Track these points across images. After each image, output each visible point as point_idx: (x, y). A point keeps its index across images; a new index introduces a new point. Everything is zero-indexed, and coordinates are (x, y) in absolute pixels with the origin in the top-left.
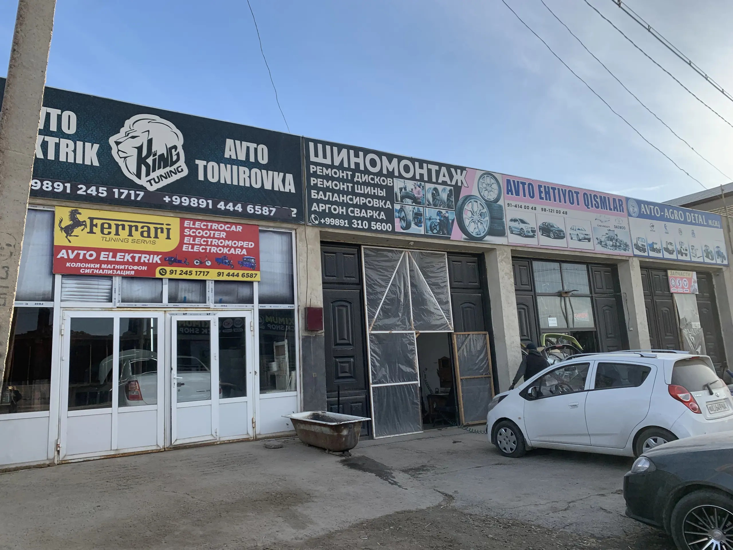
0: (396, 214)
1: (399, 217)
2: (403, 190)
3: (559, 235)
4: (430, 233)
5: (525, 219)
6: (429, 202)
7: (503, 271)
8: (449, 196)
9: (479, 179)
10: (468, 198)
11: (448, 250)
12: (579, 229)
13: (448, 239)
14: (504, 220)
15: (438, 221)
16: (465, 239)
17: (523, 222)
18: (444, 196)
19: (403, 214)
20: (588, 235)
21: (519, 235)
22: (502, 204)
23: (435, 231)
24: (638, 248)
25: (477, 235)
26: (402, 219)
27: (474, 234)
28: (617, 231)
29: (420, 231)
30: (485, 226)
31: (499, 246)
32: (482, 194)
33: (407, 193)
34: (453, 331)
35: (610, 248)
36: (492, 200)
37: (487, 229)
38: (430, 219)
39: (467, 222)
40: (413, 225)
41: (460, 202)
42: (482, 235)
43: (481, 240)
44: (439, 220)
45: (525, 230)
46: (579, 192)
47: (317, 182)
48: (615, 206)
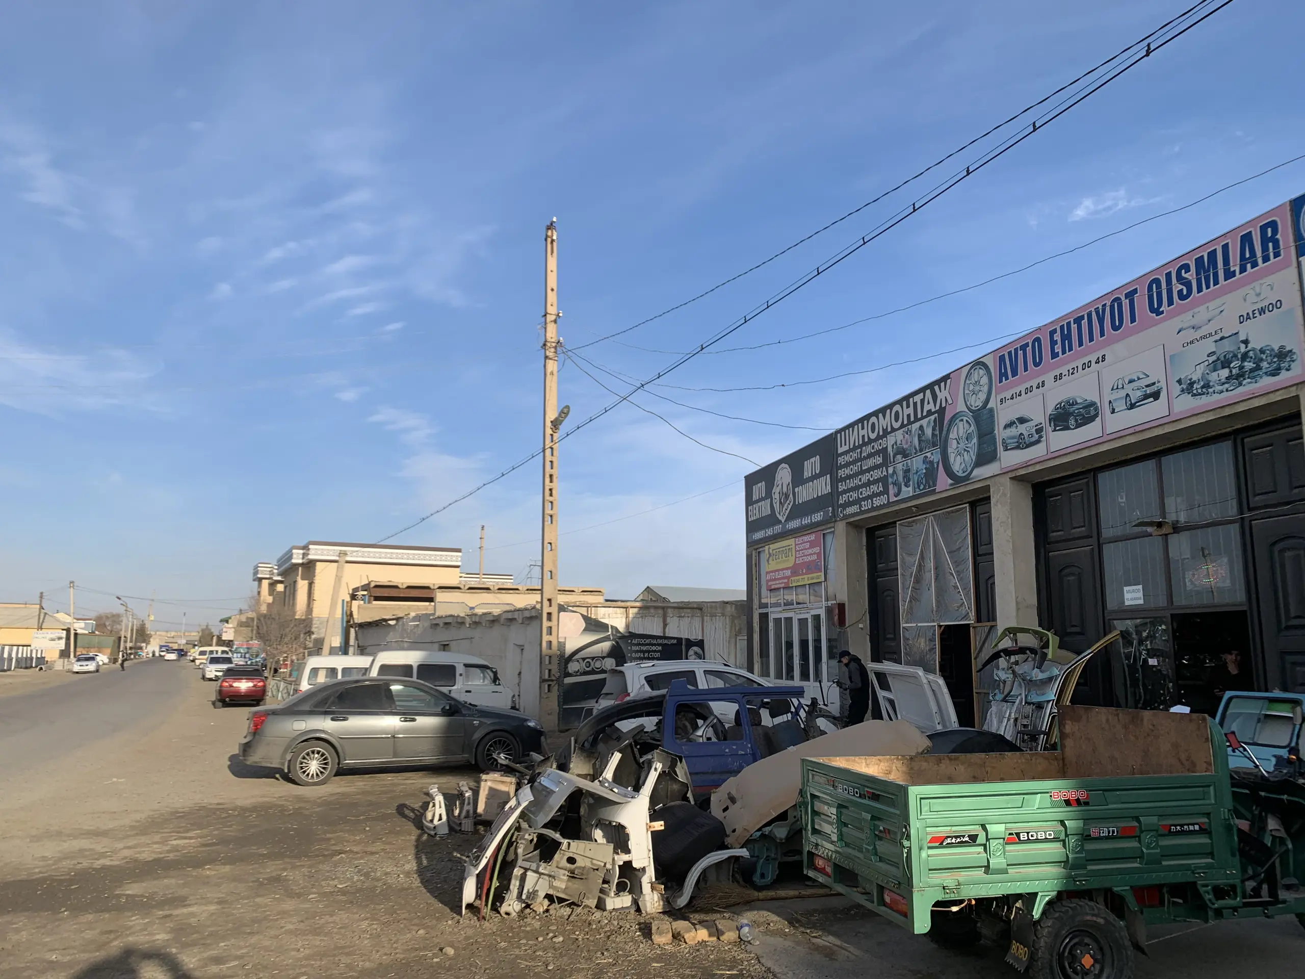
0: (890, 480)
1: (892, 483)
2: (895, 446)
3: (1087, 416)
4: (918, 492)
6: (916, 449)
8: (934, 429)
9: (965, 382)
10: (954, 418)
13: (933, 492)
14: (996, 432)
15: (924, 471)
16: (951, 485)
17: (1022, 420)
18: (929, 432)
19: (895, 478)
20: (1154, 384)
22: (994, 405)
23: (922, 487)
25: (964, 472)
26: (894, 484)
27: (960, 474)
28: (1248, 329)
29: (909, 492)
30: (972, 453)
31: (993, 479)
32: (968, 404)
33: (898, 448)
34: (971, 621)
35: (1219, 388)
36: (981, 405)
37: (974, 458)
38: (917, 473)
39: (952, 458)
40: (904, 488)
41: (944, 432)
42: (969, 469)
43: (968, 480)
44: (926, 468)
45: (1026, 434)
46: (1136, 289)
47: (842, 473)
48: (1248, 255)
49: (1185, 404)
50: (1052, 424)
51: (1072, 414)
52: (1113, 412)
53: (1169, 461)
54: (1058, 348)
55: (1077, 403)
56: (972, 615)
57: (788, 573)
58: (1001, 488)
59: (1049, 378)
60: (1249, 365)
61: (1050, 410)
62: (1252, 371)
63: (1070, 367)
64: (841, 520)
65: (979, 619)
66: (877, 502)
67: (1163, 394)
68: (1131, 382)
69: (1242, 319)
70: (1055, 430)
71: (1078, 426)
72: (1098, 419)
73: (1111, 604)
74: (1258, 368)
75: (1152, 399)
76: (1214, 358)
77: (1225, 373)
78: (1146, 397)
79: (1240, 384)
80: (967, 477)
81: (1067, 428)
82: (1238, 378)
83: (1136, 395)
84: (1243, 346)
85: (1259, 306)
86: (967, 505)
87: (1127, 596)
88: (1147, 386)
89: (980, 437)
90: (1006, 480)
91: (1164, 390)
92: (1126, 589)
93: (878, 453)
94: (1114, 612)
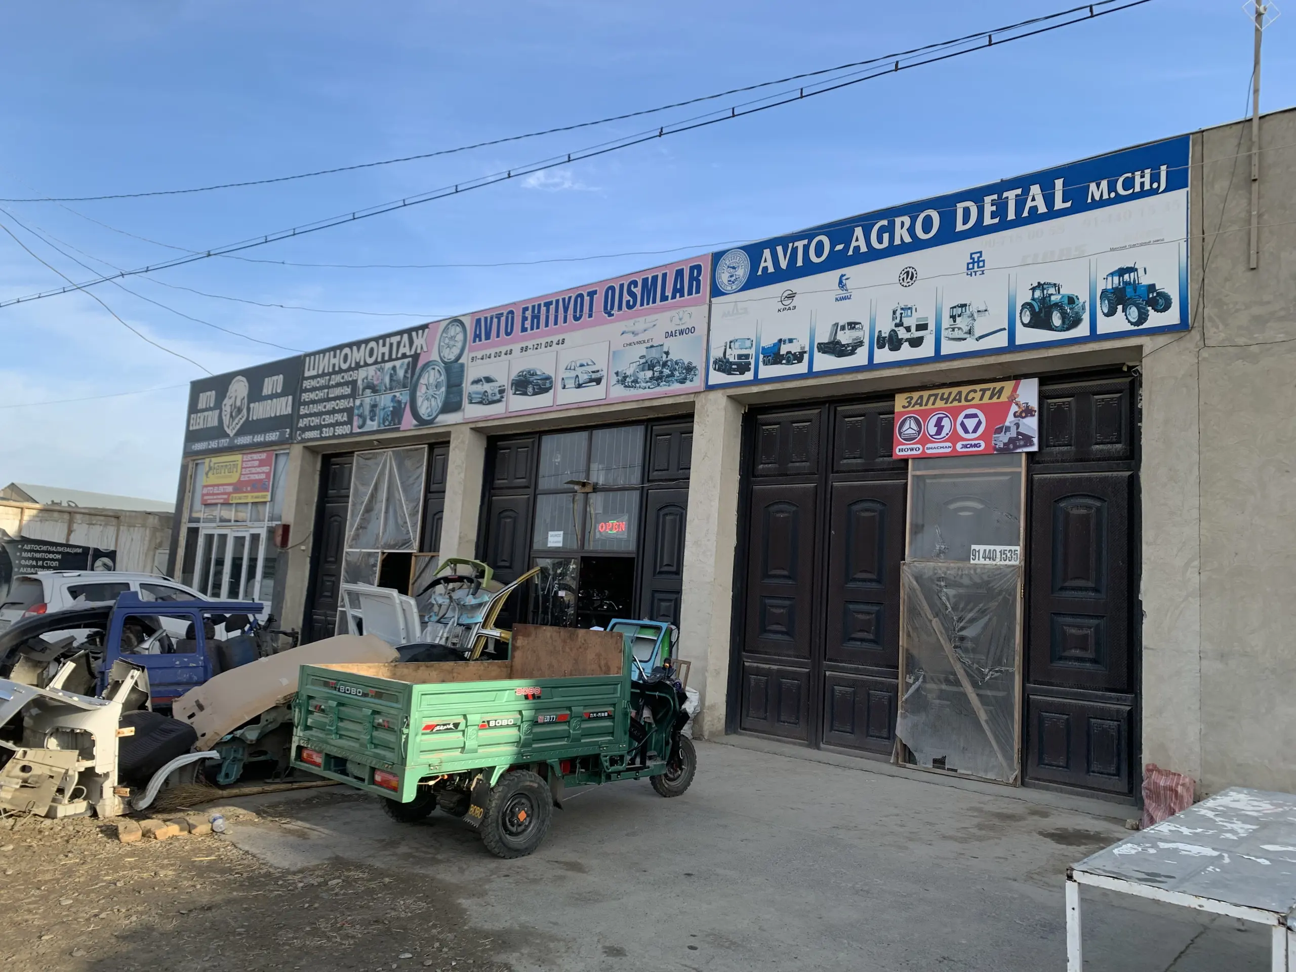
0: (356, 412)
1: (358, 415)
2: (365, 381)
3: (543, 386)
4: (382, 428)
5: (493, 376)
6: (386, 387)
8: (406, 372)
9: (442, 334)
10: (427, 365)
11: (428, 442)
13: (397, 430)
14: (463, 385)
15: (391, 409)
16: (416, 426)
17: (488, 380)
18: (401, 373)
19: (361, 410)
20: (598, 371)
21: (480, 403)
22: (465, 362)
23: (387, 423)
24: (724, 366)
25: (429, 416)
26: (360, 416)
27: (425, 417)
28: (669, 344)
29: (373, 426)
30: (439, 401)
31: (455, 427)
32: (442, 355)
33: (368, 383)
34: (415, 551)
36: (454, 359)
37: (440, 406)
38: (384, 409)
39: (419, 401)
40: (369, 422)
41: (416, 377)
42: (434, 415)
44: (393, 407)
45: (490, 392)
46: (596, 291)
47: (305, 397)
48: (678, 287)
49: (619, 392)
50: (514, 388)
51: (531, 383)
52: (564, 388)
53: (599, 434)
54: (528, 324)
55: (536, 375)
56: (416, 545)
57: (230, 489)
58: (462, 436)
59: (516, 348)
60: (667, 372)
61: (514, 375)
62: (668, 376)
63: (535, 342)
64: (299, 443)
65: (421, 549)
66: (340, 430)
67: (604, 381)
68: (582, 365)
69: (669, 335)
70: (515, 394)
71: (535, 394)
72: (552, 391)
73: (536, 546)
74: (672, 375)
75: (594, 383)
76: (643, 361)
77: (649, 374)
78: (591, 380)
79: (659, 385)
80: (431, 422)
81: (525, 394)
82: (658, 379)
83: (583, 378)
84: (664, 356)
85: (680, 328)
86: (426, 446)
87: (550, 539)
88: (593, 372)
89: (449, 387)
90: (466, 429)
91: (605, 378)
92: (550, 533)
93: (346, 384)
94: (538, 551)
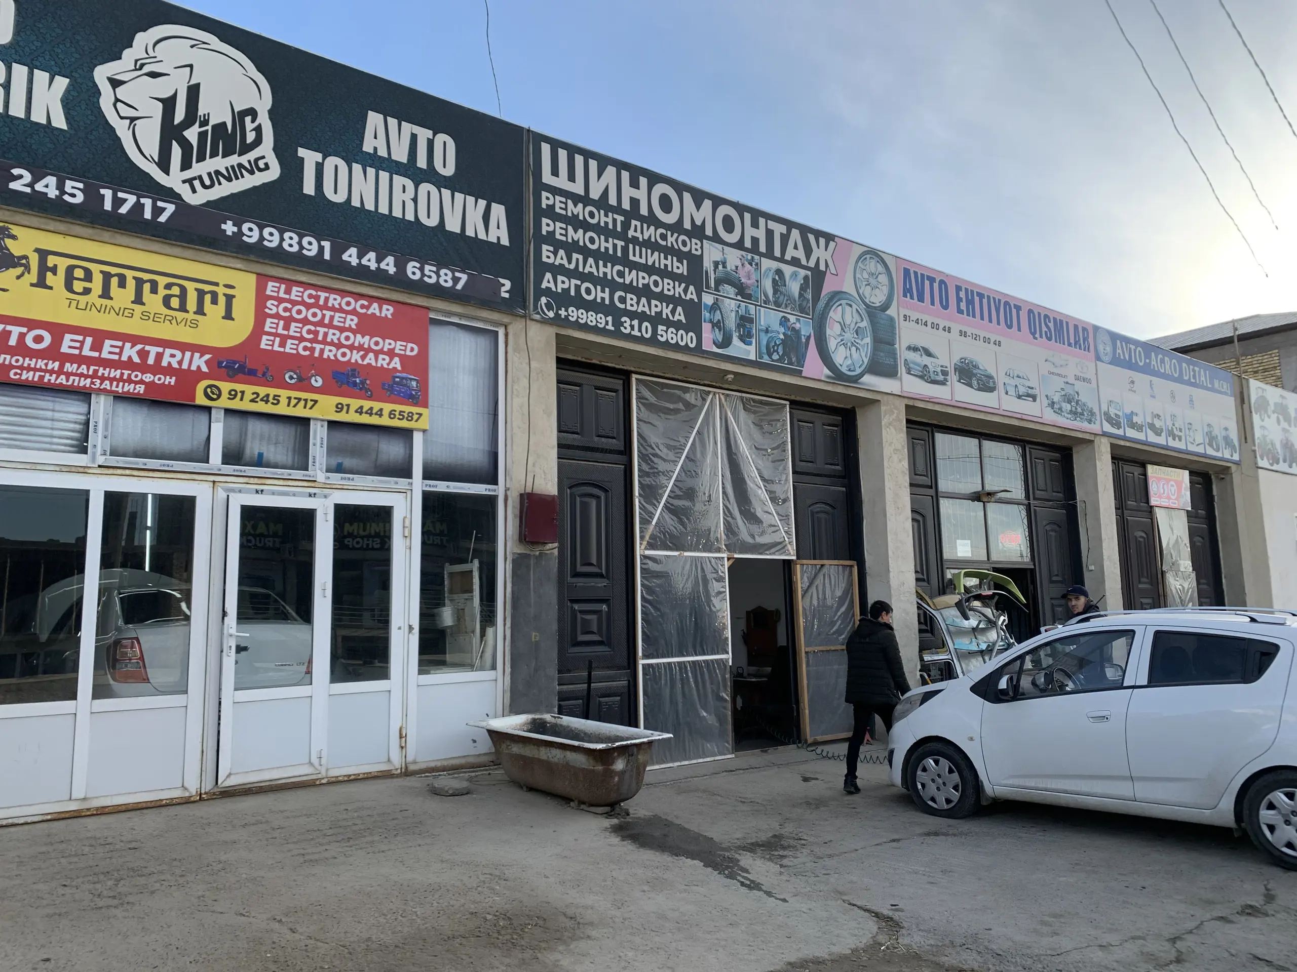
0: (706, 314)
1: (711, 321)
2: (720, 267)
3: (987, 385)
4: (766, 359)
5: (932, 350)
6: (766, 295)
7: (890, 444)
9: (857, 262)
10: (836, 296)
11: (793, 398)
12: (1018, 377)
14: (897, 346)
15: (782, 336)
16: (829, 377)
17: (928, 354)
18: (794, 287)
19: (718, 316)
20: (1032, 388)
21: (921, 377)
22: (895, 315)
23: (775, 357)
24: (1109, 419)
25: (849, 370)
26: (716, 325)
27: (844, 369)
28: (1079, 386)
29: (749, 352)
30: (863, 355)
31: (886, 397)
32: (861, 292)
33: (727, 273)
34: (794, 558)
35: (1066, 415)
36: (878, 304)
37: (866, 361)
38: (767, 331)
39: (832, 344)
40: (736, 341)
41: (821, 304)
42: (858, 371)
43: (856, 382)
44: (784, 334)
45: (931, 369)
46: (1021, 306)
47: (554, 228)
48: (1077, 339)
50: (957, 374)
52: (1007, 393)
53: (986, 444)
54: (963, 306)
56: (793, 548)
57: (200, 362)
58: (894, 412)
59: (956, 328)
60: (1079, 410)
61: (956, 359)
62: (1080, 414)
63: (975, 331)
64: (545, 321)
67: (1038, 399)
69: (1077, 378)
70: (959, 381)
71: (979, 389)
72: (996, 392)
73: (946, 556)
74: (1083, 414)
75: (1031, 399)
76: (1063, 393)
77: (1069, 407)
78: (1028, 395)
79: (1075, 419)
80: (856, 379)
81: (970, 385)
83: (1022, 390)
84: (1076, 395)
85: (1083, 375)
86: (788, 403)
87: (959, 549)
88: (1029, 387)
89: (877, 341)
91: (1039, 396)
92: (959, 542)
94: (948, 561)
